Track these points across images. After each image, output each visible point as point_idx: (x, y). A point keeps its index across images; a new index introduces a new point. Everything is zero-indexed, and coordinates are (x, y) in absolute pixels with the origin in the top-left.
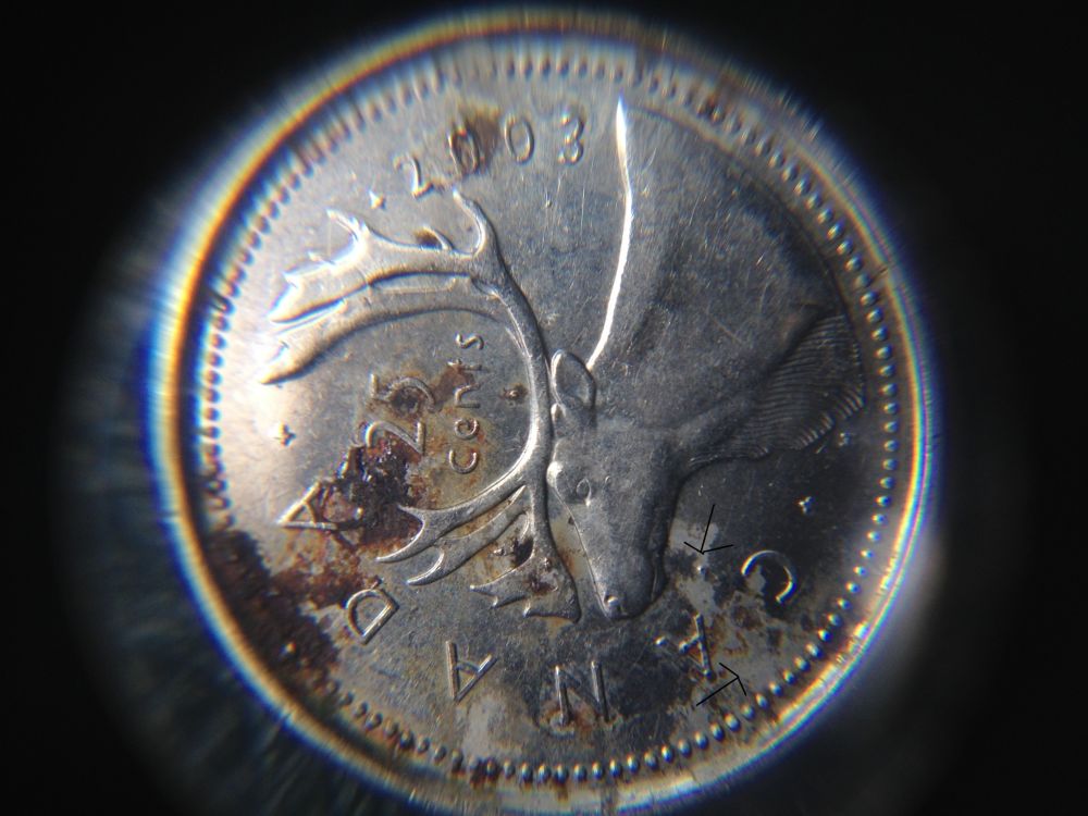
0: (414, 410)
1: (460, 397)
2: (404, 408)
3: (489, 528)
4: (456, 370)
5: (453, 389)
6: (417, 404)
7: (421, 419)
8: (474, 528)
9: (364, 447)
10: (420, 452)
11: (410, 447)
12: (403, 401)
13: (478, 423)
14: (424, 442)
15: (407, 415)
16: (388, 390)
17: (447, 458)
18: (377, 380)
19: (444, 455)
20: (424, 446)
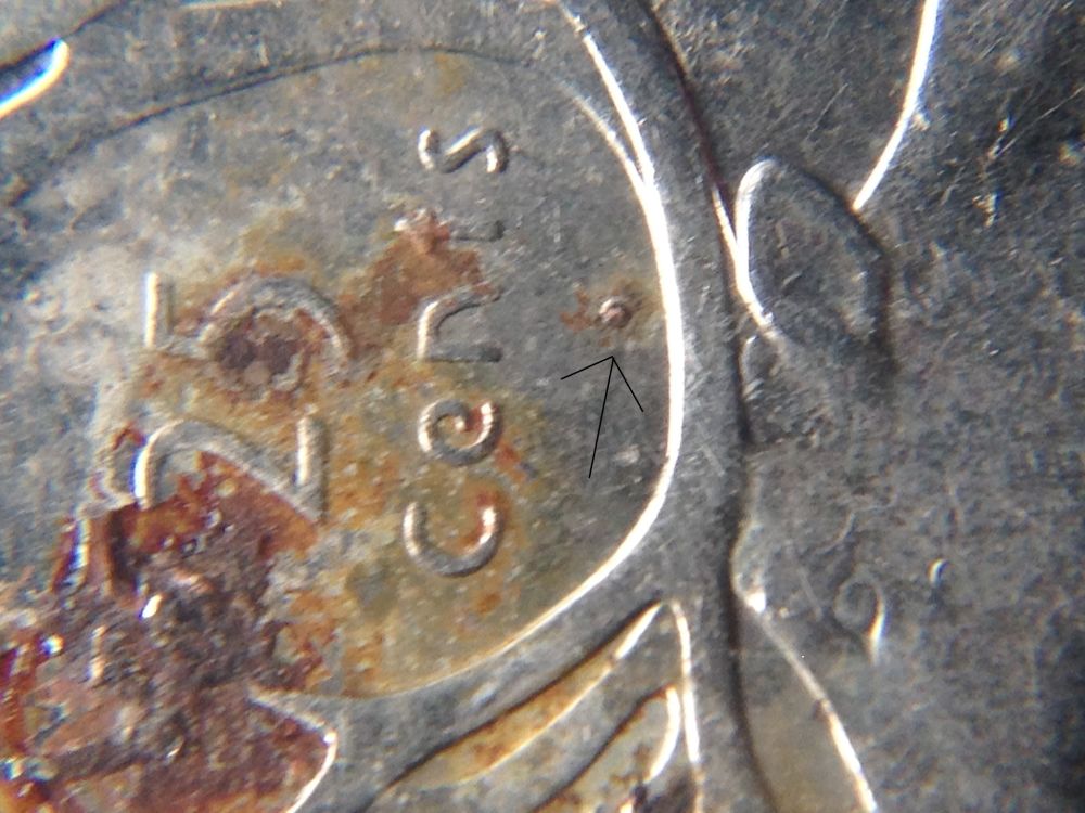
0: (286, 381)
1: (436, 329)
2: (256, 373)
3: (545, 749)
4: (420, 247)
5: (414, 303)
6: (296, 361)
7: (312, 409)
8: (498, 750)
9: (135, 506)
10: (313, 515)
11: (276, 499)
12: (251, 355)
13: (498, 410)
14: (325, 478)
15: (266, 395)
16: (201, 320)
17: (399, 529)
18: (167, 290)
19: (389, 519)
20: (323, 496)
